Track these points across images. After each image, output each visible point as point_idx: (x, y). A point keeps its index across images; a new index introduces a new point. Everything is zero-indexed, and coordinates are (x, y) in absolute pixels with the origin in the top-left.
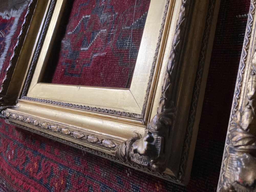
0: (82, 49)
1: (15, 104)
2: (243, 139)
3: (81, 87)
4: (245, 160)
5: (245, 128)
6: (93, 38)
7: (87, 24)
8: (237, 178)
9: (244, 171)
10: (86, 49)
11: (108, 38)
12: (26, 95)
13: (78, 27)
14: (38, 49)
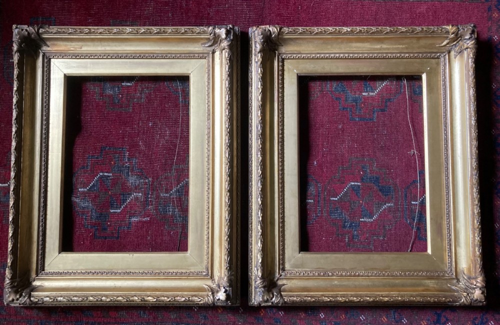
0: (112, 211)
1: (30, 283)
2: (261, 283)
3: (134, 255)
4: (263, 291)
5: (260, 277)
6: (125, 201)
7: (109, 183)
8: (261, 300)
9: (263, 296)
10: (119, 211)
11: (146, 203)
12: (44, 270)
13: (94, 184)
14: (41, 214)
